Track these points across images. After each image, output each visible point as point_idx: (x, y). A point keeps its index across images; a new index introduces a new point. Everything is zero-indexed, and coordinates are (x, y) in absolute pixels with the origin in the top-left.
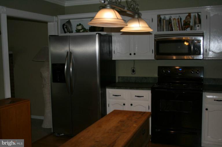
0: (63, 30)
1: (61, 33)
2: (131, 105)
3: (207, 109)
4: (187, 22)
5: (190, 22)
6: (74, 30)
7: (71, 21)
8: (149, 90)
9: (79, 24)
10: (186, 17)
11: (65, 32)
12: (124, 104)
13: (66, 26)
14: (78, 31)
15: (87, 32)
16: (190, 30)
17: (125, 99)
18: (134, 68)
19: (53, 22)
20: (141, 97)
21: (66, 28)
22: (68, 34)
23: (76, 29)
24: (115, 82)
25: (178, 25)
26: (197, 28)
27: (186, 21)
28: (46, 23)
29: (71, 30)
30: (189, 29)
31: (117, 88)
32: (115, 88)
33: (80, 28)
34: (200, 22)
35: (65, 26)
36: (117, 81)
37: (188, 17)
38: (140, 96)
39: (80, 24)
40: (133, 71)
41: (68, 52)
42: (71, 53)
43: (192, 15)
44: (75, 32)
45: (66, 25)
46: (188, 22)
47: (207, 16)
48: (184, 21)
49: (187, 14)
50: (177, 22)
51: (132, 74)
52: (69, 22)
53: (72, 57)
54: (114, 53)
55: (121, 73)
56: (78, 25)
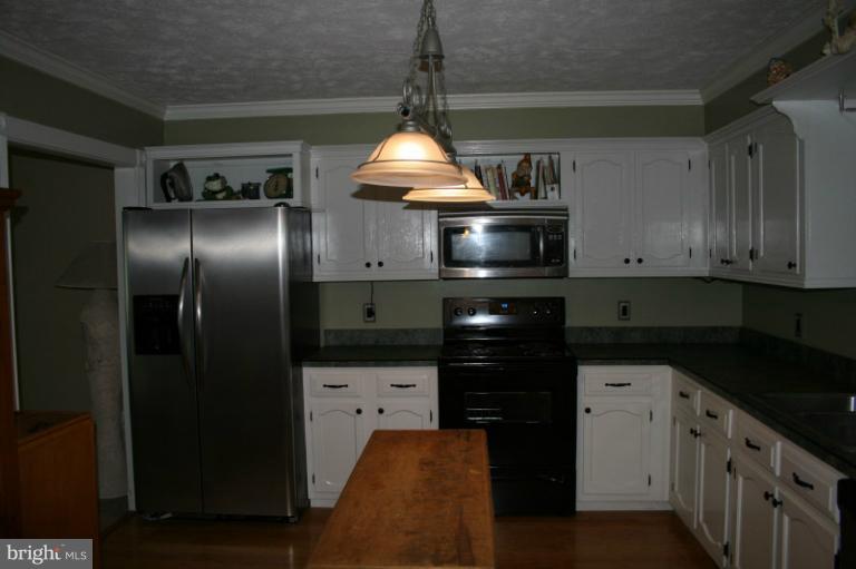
0: (162, 192)
1: (156, 201)
2: (381, 411)
3: (588, 411)
4: (522, 178)
5: (530, 178)
6: (197, 192)
7: (186, 164)
8: (431, 365)
9: (211, 174)
10: (519, 165)
11: (169, 200)
12: (359, 411)
13: (172, 182)
14: (209, 195)
15: (238, 199)
16: (531, 198)
17: (358, 397)
18: (372, 304)
19: (133, 166)
20: (407, 386)
21: (172, 185)
22: (175, 205)
23: (202, 190)
24: (318, 347)
25: (498, 185)
26: (550, 194)
27: (521, 175)
28: (110, 167)
29: (185, 193)
30: (528, 196)
31: (336, 366)
32: (329, 366)
33: (216, 185)
34: (557, 180)
35: (168, 181)
36: (322, 344)
37: (524, 164)
38: (404, 384)
39: (217, 176)
40: (370, 313)
41: (187, 260)
42: (197, 263)
43: (534, 159)
44: (201, 198)
45: (171, 178)
46: (526, 178)
47: (574, 164)
48: (513, 175)
49: (522, 157)
50: (496, 176)
51: (367, 322)
52: (180, 168)
53: (202, 275)
54: (319, 261)
55: (336, 318)
56: (209, 179)
